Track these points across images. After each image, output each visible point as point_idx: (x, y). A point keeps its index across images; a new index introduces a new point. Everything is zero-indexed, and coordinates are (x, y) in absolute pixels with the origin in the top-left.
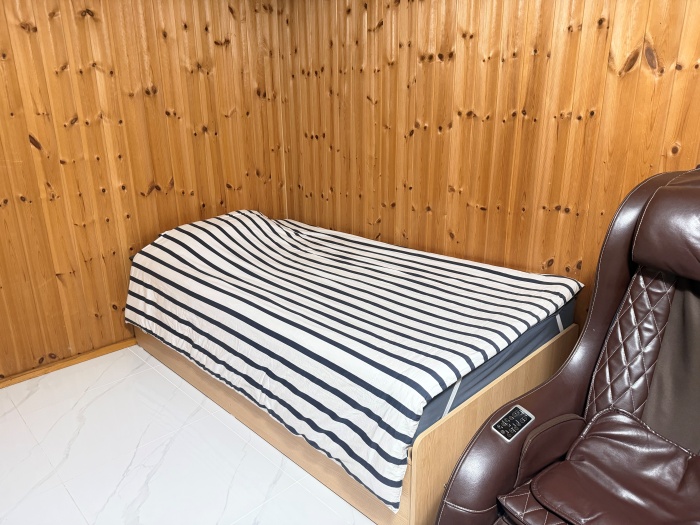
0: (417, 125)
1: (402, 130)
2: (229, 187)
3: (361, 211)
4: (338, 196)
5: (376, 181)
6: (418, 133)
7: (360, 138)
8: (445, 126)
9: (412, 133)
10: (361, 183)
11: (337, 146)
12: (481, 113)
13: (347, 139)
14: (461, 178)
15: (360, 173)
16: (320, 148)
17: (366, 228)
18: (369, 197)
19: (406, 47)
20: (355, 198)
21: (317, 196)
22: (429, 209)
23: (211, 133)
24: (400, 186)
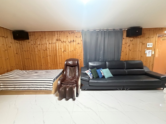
2: (12, 67)
3: (37, 67)
5: (39, 63)
6: (44, 58)
7: (36, 58)
8: (47, 57)
12: (51, 55)
13: (33, 59)
14: (50, 62)
16: (29, 60)
19: (41, 49)
21: (28, 66)
22: (47, 65)
24: (42, 63)
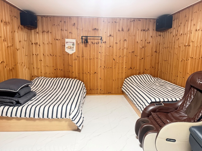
0: (183, 59)
1: (180, 60)
3: (172, 77)
4: (168, 73)
5: (175, 70)
6: (183, 61)
7: (173, 61)
8: (188, 60)
9: (182, 61)
10: (172, 71)
11: (169, 63)
12: (194, 58)
13: (171, 61)
14: (190, 71)
15: (172, 69)
16: (166, 63)
17: (172, 81)
18: (173, 74)
19: (182, 43)
20: (171, 74)
21: (164, 73)
22: (184, 77)
23: (143, 59)
24: (179, 72)
